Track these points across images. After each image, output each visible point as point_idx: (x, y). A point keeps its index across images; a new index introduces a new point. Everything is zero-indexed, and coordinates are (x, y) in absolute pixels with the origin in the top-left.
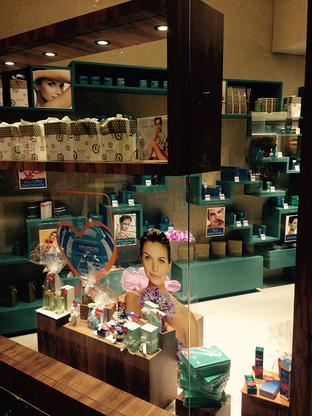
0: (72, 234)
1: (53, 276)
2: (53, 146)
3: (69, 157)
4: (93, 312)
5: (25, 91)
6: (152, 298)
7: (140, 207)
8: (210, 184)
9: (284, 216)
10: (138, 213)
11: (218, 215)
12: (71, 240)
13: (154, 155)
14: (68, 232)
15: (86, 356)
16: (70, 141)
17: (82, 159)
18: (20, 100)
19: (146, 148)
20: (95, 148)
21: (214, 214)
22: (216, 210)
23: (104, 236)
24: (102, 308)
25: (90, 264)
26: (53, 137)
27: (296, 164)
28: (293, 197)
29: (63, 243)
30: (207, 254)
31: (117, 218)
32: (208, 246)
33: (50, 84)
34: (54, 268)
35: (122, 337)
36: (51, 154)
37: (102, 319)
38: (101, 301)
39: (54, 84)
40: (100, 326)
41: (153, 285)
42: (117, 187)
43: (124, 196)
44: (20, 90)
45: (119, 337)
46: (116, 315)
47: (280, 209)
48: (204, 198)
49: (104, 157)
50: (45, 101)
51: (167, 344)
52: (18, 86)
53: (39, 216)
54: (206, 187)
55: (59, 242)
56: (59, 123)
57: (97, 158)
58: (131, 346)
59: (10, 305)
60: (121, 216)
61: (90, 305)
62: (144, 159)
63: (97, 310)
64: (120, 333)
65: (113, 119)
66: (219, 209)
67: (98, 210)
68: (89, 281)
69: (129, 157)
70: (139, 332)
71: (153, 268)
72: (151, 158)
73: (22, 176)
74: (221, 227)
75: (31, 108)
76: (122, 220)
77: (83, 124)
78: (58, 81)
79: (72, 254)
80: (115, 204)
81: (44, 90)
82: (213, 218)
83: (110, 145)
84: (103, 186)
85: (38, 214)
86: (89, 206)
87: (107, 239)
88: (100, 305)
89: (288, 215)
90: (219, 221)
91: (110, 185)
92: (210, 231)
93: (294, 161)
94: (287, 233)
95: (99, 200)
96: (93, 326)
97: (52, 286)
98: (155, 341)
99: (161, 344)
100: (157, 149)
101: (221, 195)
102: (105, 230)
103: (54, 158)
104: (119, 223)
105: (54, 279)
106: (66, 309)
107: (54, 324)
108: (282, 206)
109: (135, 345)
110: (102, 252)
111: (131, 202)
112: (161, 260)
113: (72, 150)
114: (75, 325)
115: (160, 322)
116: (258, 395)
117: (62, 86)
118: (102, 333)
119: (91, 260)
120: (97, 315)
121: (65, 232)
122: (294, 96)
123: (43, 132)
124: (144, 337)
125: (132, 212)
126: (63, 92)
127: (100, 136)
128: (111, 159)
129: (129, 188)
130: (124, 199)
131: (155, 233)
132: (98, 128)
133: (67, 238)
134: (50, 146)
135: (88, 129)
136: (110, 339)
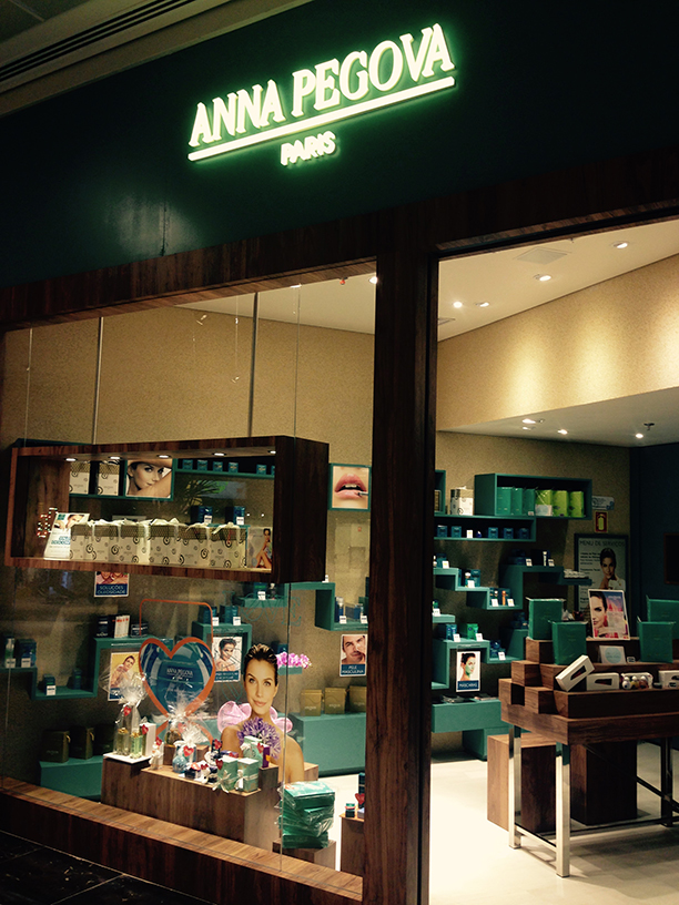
0: (160, 655)
1: (131, 708)
2: (159, 549)
3: (174, 561)
4: (181, 751)
5: (117, 477)
6: (254, 732)
7: (249, 628)
8: (348, 601)
9: (454, 652)
10: (245, 636)
11: (357, 645)
12: (158, 662)
13: (262, 564)
14: (155, 651)
15: (169, 805)
16: (178, 545)
17: (189, 563)
18: (109, 488)
19: (255, 555)
20: (204, 553)
21: (351, 643)
22: (354, 637)
23: (202, 655)
24: (192, 746)
25: (181, 694)
26: (159, 540)
27: (470, 578)
28: (469, 625)
29: (146, 666)
30: (341, 704)
31: (217, 641)
32: (344, 691)
33: (147, 469)
34: (133, 699)
35: (215, 775)
36: (155, 557)
37: (191, 760)
38: (191, 738)
39: (152, 468)
40: (189, 765)
41: (257, 715)
42: (220, 598)
43: (227, 612)
44: (110, 476)
45: (211, 776)
46: (208, 756)
47: (448, 641)
48: (337, 620)
49: (213, 562)
50: (139, 489)
51: (267, 783)
52: (109, 470)
53: (111, 634)
54: (341, 605)
55: (141, 666)
56: (168, 526)
57: (205, 564)
58: (225, 783)
59: (59, 760)
60: (221, 639)
61: (177, 744)
62: (252, 567)
63: (186, 747)
64: (213, 771)
65: (224, 526)
66: (360, 636)
67: (189, 631)
68: (177, 715)
69: (238, 564)
70: (236, 766)
71: (257, 692)
72: (259, 566)
73: (99, 580)
74: (361, 663)
75: (121, 497)
76: (222, 644)
77: (193, 528)
78: (156, 465)
79: (157, 681)
80: (215, 622)
81: (139, 475)
82: (350, 649)
83: (220, 551)
84: (199, 597)
85: (111, 631)
86: (179, 625)
87: (205, 660)
88: (190, 741)
89: (460, 650)
90: (360, 654)
91: (210, 597)
92: (345, 667)
93: (468, 574)
94: (458, 679)
95: (192, 616)
96: (179, 769)
97: (127, 724)
98: (254, 777)
99: (260, 782)
100: (264, 558)
101: (362, 617)
102: (202, 648)
103: (158, 562)
104: (218, 649)
105: (131, 713)
106: (144, 754)
107: (127, 770)
108: (451, 638)
109: (231, 781)
110: (197, 676)
111: (237, 622)
112: (267, 682)
113: (177, 555)
114: (156, 769)
115: (261, 755)
116: (356, 818)
117: (161, 471)
118: (191, 773)
119: (183, 687)
120: (186, 754)
121: (151, 651)
122: (464, 488)
123: (147, 533)
124: (241, 771)
125: (237, 635)
126: (162, 479)
127: (210, 542)
128: (220, 565)
129: (236, 601)
130: (228, 617)
131: (262, 650)
132: (208, 533)
133: (152, 660)
134: (155, 548)
135: (198, 535)
136: (201, 780)
